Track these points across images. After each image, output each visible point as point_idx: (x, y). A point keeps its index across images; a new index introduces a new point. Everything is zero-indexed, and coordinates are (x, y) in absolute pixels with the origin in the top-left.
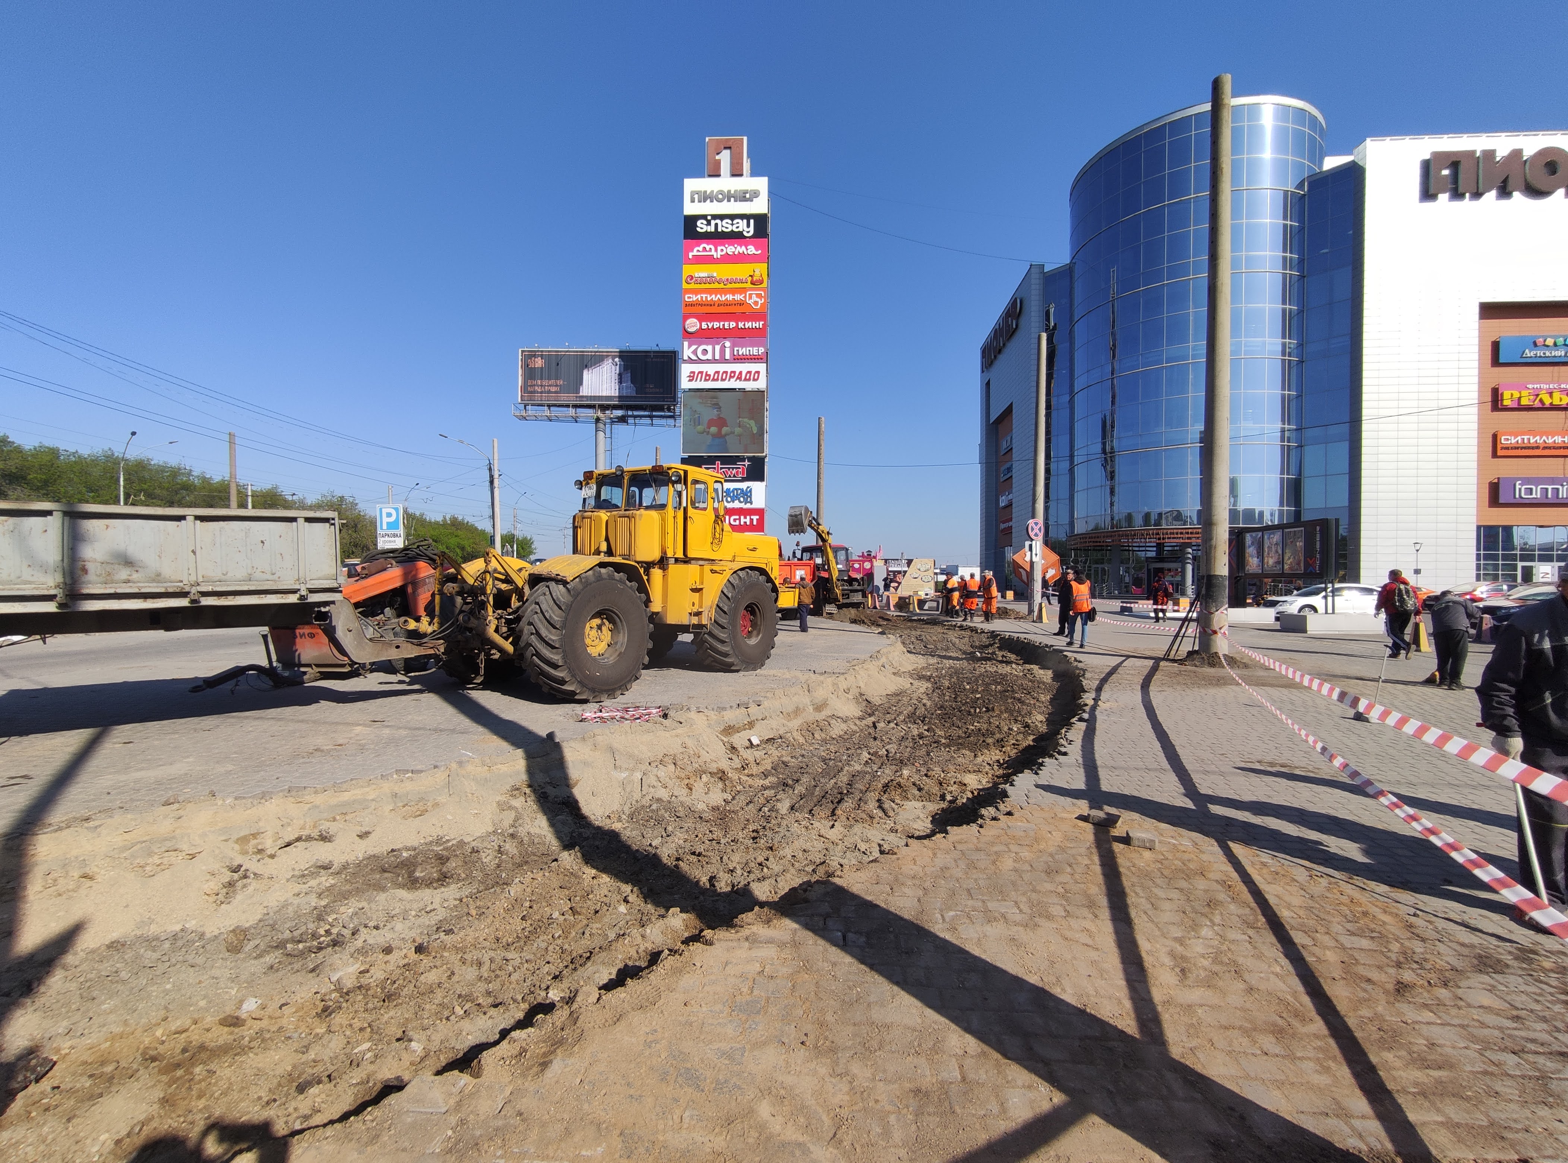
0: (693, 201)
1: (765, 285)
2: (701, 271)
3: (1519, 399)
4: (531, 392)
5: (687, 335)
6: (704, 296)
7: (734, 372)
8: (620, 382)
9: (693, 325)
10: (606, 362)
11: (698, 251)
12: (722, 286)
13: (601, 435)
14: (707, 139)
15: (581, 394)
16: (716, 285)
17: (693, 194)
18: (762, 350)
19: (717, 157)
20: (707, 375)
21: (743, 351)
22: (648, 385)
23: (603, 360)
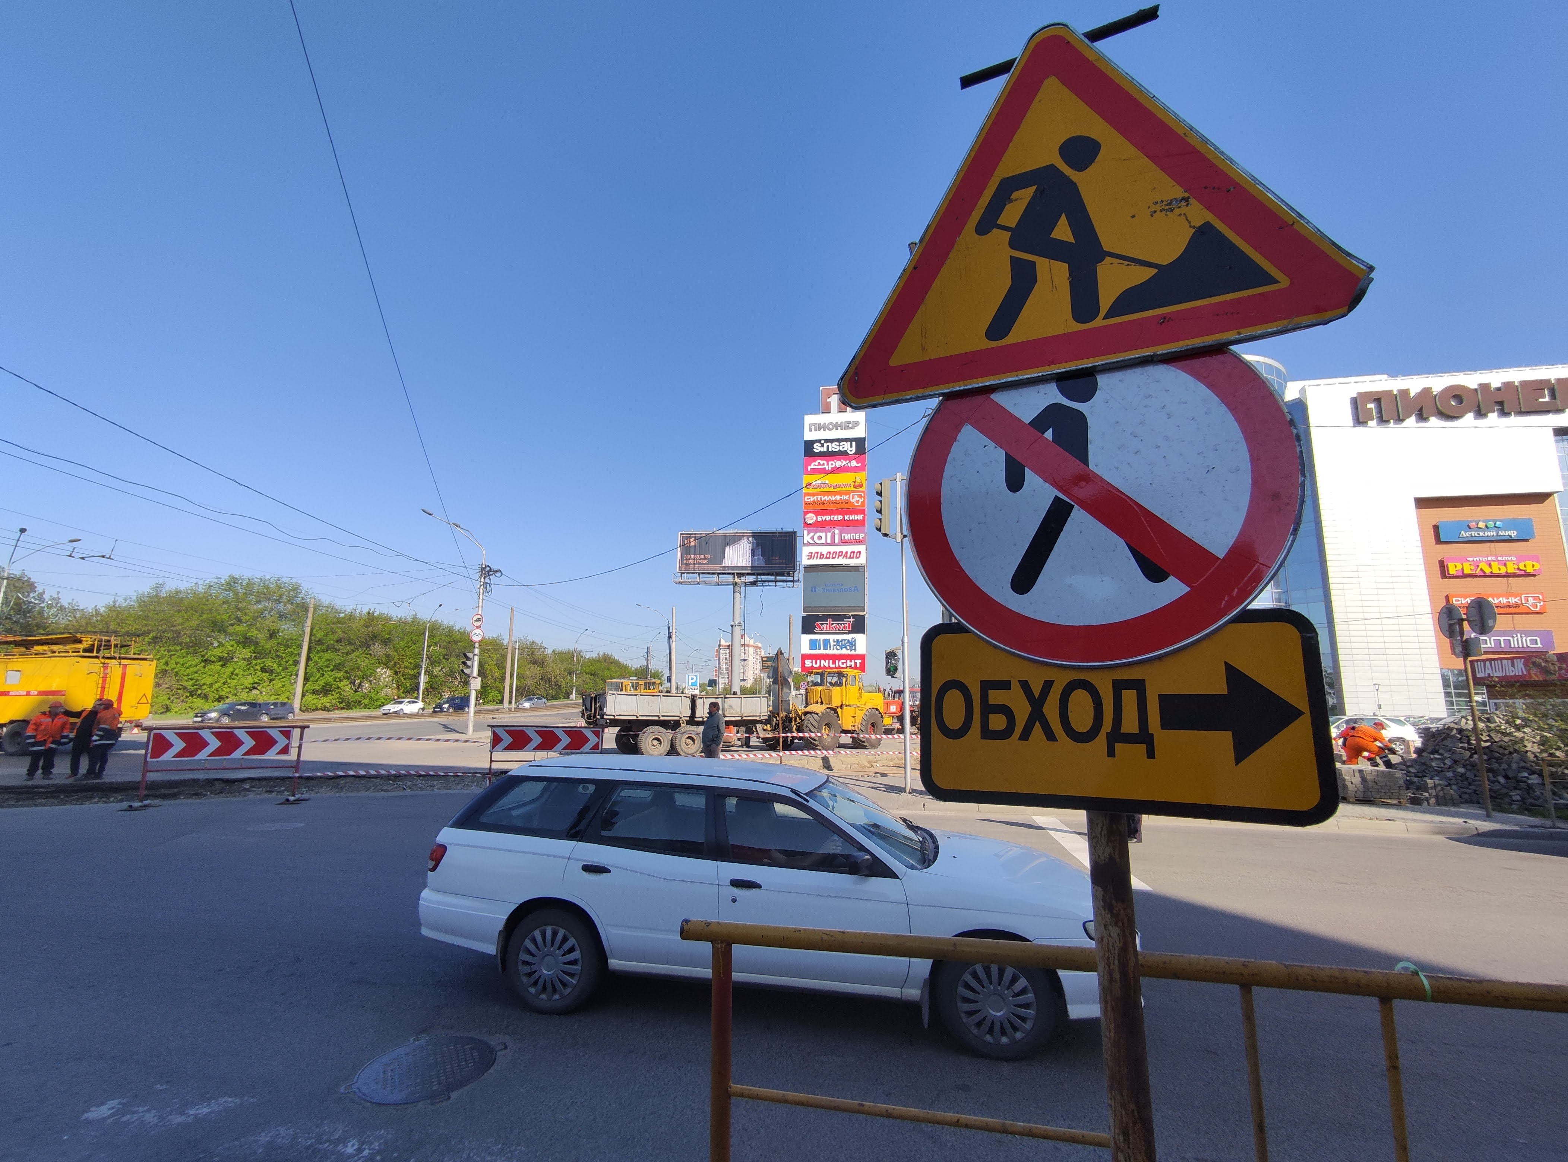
0: (811, 430)
1: (864, 488)
2: (817, 480)
3: (1463, 569)
4: (686, 564)
5: (806, 525)
6: (819, 497)
7: (842, 552)
8: (753, 555)
9: (811, 518)
10: (742, 541)
11: (815, 465)
12: (832, 489)
13: (737, 594)
14: (821, 388)
15: (723, 565)
16: (828, 489)
17: (811, 425)
18: (862, 535)
19: (828, 400)
20: (821, 554)
21: (848, 537)
22: (774, 558)
23: (740, 539)
